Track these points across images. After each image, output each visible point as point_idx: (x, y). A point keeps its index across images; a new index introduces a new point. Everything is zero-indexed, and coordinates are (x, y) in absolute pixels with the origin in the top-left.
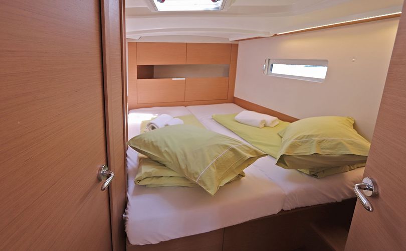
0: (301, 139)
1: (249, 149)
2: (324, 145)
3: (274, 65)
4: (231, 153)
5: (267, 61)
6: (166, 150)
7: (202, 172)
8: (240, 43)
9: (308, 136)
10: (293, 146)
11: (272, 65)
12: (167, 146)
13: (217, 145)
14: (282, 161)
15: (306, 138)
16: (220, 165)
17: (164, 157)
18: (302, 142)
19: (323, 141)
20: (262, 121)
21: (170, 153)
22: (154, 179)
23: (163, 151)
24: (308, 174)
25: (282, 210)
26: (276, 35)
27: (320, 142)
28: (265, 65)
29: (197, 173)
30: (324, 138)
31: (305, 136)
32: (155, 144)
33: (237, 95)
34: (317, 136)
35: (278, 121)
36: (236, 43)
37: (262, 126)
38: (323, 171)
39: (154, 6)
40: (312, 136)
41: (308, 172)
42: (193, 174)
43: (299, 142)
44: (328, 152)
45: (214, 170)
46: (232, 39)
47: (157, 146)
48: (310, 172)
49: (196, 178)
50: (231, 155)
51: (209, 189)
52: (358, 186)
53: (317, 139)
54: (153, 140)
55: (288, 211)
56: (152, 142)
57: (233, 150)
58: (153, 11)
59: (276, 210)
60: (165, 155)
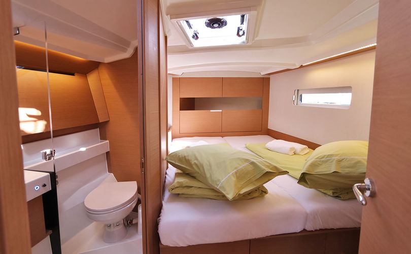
0: (322, 158)
1: (268, 165)
2: (343, 164)
3: (303, 95)
4: (251, 166)
5: (296, 92)
6: (195, 163)
7: (223, 180)
8: (271, 77)
9: (329, 156)
10: (314, 165)
11: (301, 96)
12: (197, 159)
13: (239, 158)
14: (303, 179)
15: (327, 158)
16: (240, 176)
17: (193, 168)
18: (323, 161)
19: (343, 160)
20: (291, 148)
21: (198, 164)
22: (185, 188)
23: (193, 163)
24: (332, 195)
25: (304, 230)
26: (302, 66)
27: (339, 161)
28: (294, 96)
29: (219, 180)
30: (343, 157)
31: (325, 155)
32: (187, 158)
33: (271, 126)
34: (337, 155)
35: (308, 150)
36: (268, 76)
37: (292, 153)
38: (347, 193)
39: (191, 43)
40: (332, 155)
41: (330, 193)
42: (216, 181)
43: (320, 161)
44: (347, 170)
45: (234, 179)
46: (263, 73)
47: (189, 160)
48: (333, 193)
49: (218, 185)
50: (251, 167)
51: (228, 194)
52: (357, 186)
53: (337, 158)
54: (186, 155)
55: (312, 231)
56: (185, 156)
57: (253, 163)
58: (190, 48)
59: (298, 229)
60: (194, 166)
